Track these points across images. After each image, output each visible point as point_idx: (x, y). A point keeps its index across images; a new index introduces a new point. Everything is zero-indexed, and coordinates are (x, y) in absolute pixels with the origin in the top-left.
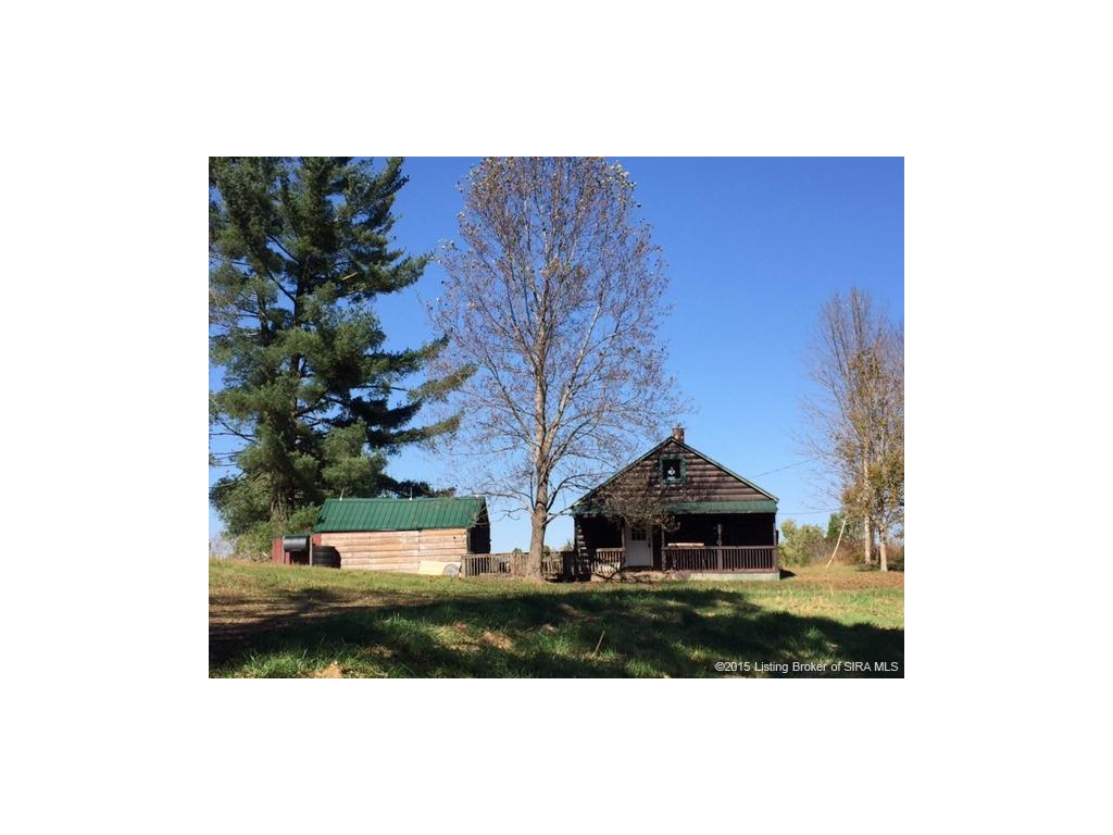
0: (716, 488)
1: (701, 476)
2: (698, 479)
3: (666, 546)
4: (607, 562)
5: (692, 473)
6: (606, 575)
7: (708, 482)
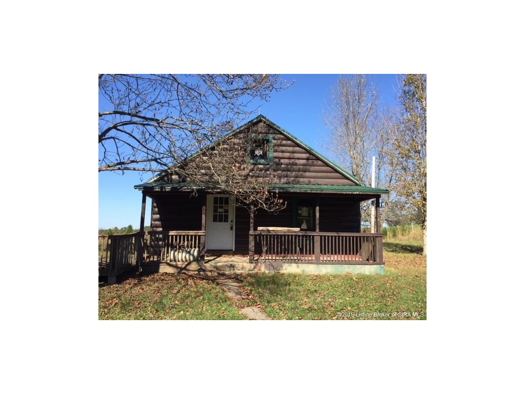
0: (305, 171)
1: (289, 158)
2: (286, 161)
3: (255, 229)
4: (181, 248)
5: (280, 155)
6: (180, 264)
7: (296, 164)
